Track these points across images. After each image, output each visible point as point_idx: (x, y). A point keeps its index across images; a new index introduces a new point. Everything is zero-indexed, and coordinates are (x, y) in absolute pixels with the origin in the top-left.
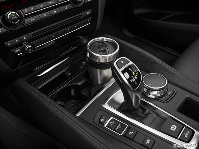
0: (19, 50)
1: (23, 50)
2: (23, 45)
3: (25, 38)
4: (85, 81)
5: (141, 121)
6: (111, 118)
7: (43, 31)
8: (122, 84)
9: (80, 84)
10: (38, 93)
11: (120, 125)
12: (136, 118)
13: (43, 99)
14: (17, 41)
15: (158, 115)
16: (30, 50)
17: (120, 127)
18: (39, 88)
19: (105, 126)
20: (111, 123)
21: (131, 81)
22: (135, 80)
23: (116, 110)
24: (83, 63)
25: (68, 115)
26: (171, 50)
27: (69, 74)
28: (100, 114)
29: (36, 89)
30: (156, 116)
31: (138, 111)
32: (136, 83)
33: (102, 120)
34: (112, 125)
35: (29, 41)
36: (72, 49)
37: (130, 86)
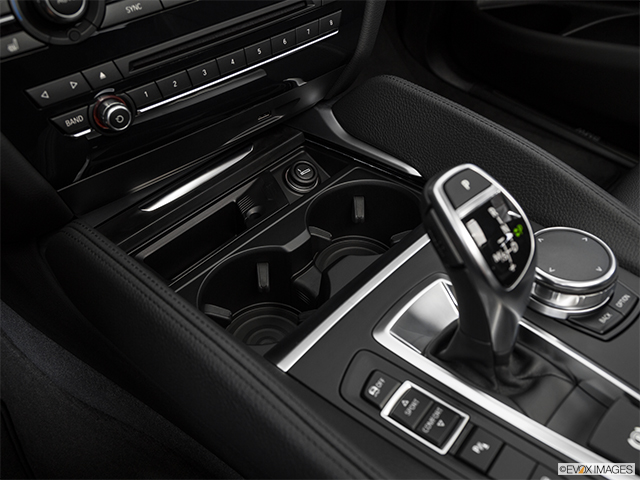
0: (79, 119)
1: (95, 118)
2: (96, 100)
3: (102, 75)
4: (309, 237)
5: (513, 401)
6: (407, 385)
7: (168, 53)
8: (462, 267)
9: (290, 250)
10: (143, 277)
11: (438, 413)
12: (496, 388)
13: (162, 303)
14: (74, 85)
15: (576, 382)
16: (120, 119)
17: (441, 424)
18: (145, 254)
19: (385, 413)
20: (405, 403)
21: (497, 257)
22: (512, 253)
23: (423, 354)
24: (302, 173)
25: (253, 369)
26: (596, 139)
27: (252, 211)
28: (363, 365)
29: (132, 261)
30: (568, 386)
31: (506, 364)
32: (513, 267)
33: (374, 391)
34: (409, 412)
35: (119, 87)
36: (266, 121)
37: (488, 273)
